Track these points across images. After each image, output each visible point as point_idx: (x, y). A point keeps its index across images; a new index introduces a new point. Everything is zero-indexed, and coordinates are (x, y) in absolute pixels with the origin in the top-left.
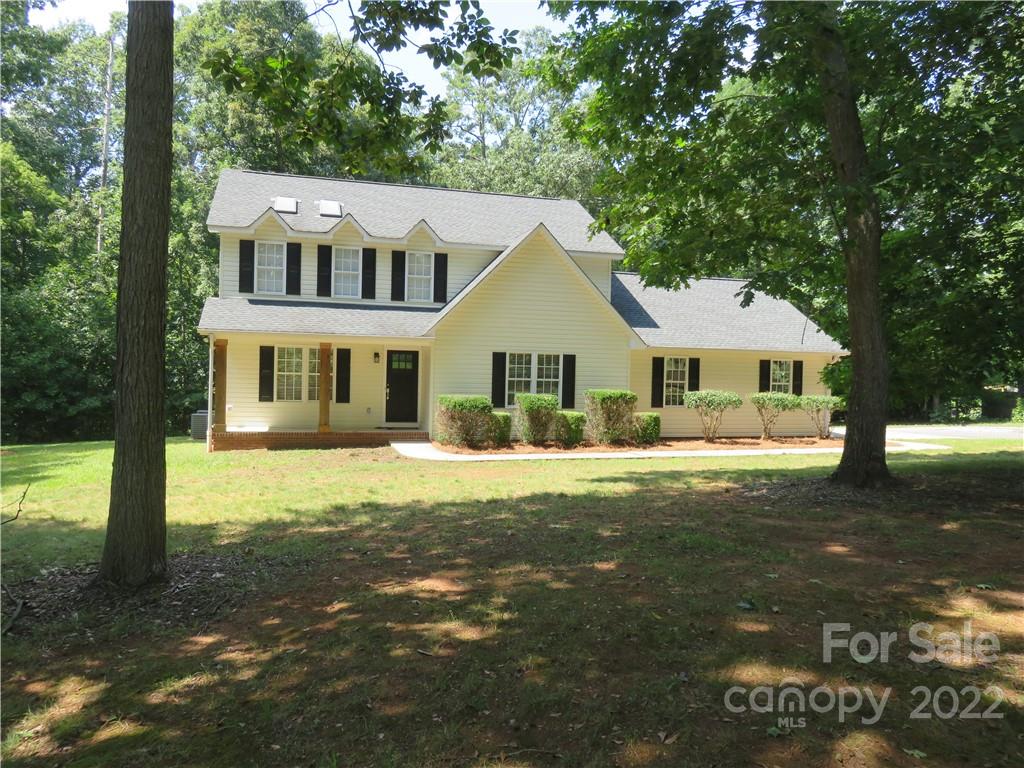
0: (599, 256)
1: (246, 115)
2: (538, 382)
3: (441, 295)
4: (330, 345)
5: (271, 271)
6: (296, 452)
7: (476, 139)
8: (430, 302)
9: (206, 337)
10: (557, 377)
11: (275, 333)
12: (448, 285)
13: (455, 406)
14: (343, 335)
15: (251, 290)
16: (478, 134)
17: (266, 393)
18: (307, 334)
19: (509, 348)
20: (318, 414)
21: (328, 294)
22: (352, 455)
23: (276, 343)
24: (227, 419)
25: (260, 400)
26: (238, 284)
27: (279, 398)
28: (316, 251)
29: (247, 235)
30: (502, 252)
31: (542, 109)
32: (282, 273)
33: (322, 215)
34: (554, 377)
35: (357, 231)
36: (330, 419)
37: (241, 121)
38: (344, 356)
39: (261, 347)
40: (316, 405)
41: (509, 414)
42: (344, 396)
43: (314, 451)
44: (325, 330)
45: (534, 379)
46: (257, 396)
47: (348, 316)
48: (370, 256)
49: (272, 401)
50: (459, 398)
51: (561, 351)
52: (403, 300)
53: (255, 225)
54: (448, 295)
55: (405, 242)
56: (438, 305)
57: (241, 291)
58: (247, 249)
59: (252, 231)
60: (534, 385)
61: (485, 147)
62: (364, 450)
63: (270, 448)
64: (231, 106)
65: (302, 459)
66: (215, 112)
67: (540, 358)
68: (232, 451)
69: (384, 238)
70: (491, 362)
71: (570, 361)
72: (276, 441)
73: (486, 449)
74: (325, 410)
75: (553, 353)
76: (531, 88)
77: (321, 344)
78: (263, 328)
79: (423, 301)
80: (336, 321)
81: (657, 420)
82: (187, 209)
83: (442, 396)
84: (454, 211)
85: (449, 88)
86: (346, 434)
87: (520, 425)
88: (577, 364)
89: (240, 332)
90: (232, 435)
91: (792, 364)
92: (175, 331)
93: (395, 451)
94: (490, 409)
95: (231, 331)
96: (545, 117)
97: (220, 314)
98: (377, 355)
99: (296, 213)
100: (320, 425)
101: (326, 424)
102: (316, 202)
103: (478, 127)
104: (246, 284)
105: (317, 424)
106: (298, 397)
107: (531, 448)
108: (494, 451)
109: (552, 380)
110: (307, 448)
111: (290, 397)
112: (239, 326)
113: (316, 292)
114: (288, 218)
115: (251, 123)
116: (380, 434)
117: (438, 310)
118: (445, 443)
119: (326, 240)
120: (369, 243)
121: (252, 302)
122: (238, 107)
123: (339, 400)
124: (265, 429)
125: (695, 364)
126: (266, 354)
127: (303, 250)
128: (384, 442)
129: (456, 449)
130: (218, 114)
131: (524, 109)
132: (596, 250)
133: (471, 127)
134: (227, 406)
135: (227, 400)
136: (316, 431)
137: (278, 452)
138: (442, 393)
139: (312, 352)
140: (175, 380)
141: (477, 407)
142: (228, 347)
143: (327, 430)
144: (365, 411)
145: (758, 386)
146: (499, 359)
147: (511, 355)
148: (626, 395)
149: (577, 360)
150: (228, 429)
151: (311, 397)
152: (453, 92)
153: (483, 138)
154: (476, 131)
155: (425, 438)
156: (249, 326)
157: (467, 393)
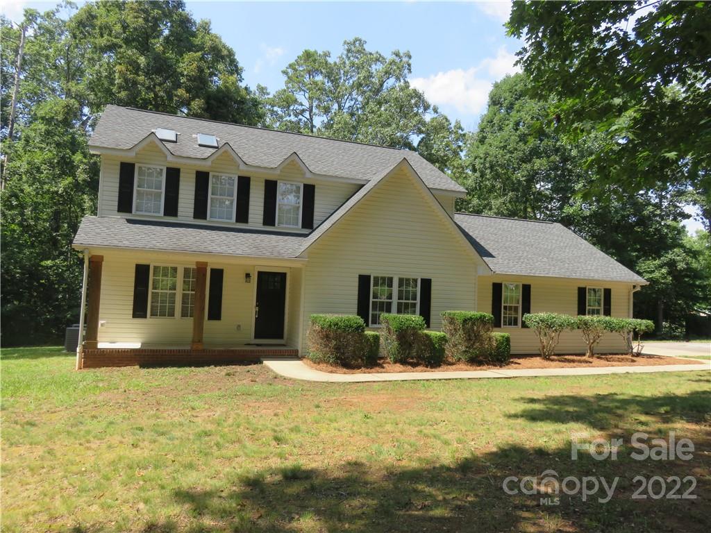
0: (446, 193)
1: (130, 76)
2: (398, 303)
3: (308, 222)
4: (206, 264)
5: (149, 194)
6: (169, 370)
7: (306, 120)
8: (298, 227)
9: (82, 252)
10: (415, 299)
11: (153, 250)
12: (315, 214)
13: (330, 326)
14: (220, 255)
15: (129, 210)
16: (308, 117)
17: (139, 310)
18: (184, 252)
19: (373, 271)
20: (192, 330)
21: (204, 217)
22: (228, 374)
23: (151, 260)
24: (99, 335)
25: (133, 317)
26: (116, 203)
27: (152, 315)
28: (194, 176)
29: (129, 158)
30: (363, 185)
31: (356, 100)
32: (160, 196)
33: (200, 145)
34: (413, 299)
35: (233, 160)
36: (204, 335)
37: (126, 81)
38: (218, 275)
39: (137, 265)
40: (189, 322)
41: (378, 333)
42: (215, 314)
43: (188, 369)
44: (202, 248)
45: (395, 300)
46: (131, 312)
47: (224, 237)
48: (244, 183)
49: (146, 317)
50: (332, 317)
51: (419, 275)
52: (274, 225)
53: (137, 149)
54: (315, 222)
55: (278, 172)
56: (306, 231)
57: (119, 210)
58: (127, 171)
59: (133, 154)
60: (394, 307)
61: (313, 126)
62: (239, 368)
63: (143, 366)
64: (118, 68)
65: (176, 379)
66: (104, 74)
67: (401, 280)
68: (103, 369)
69: (259, 167)
70: (357, 284)
71: (426, 284)
72: (148, 358)
73: (358, 367)
74: (199, 327)
75: (411, 276)
76: (351, 82)
77: (197, 263)
78: (140, 245)
79: (291, 226)
80: (212, 241)
81: (508, 340)
82: (78, 159)
83: (315, 315)
84: (317, 151)
85: (287, 83)
86: (219, 351)
87: (388, 344)
88: (433, 288)
89: (117, 248)
90: (103, 351)
91: (603, 290)
92: (62, 257)
93: (268, 370)
94: (363, 328)
95: (108, 248)
96: (358, 106)
97: (98, 231)
98: (248, 276)
99: (176, 142)
100: (193, 342)
101: (200, 341)
102: (194, 136)
103: (308, 112)
104: (125, 205)
105: (191, 339)
106: (172, 314)
107: (399, 367)
108: (366, 370)
109: (411, 301)
110: (180, 366)
111: (163, 314)
112: (116, 242)
113: (192, 214)
114: (169, 146)
115: (135, 83)
116: (252, 352)
117: (306, 236)
118: (317, 361)
119: (204, 167)
120: (244, 171)
121: (129, 221)
122: (124, 69)
123: (210, 318)
124: (137, 345)
125: (527, 289)
126: (142, 273)
127: (181, 175)
128: (257, 361)
129: (330, 368)
130: (106, 77)
131: (346, 97)
132: (444, 188)
133: (303, 111)
134: (101, 322)
135: (100, 315)
136: (188, 348)
137: (151, 370)
138: (315, 312)
139: (187, 271)
140: (60, 296)
141: (351, 327)
142: (103, 263)
143: (200, 347)
144: (236, 327)
145: (577, 309)
146: (364, 281)
147: (375, 278)
148: (485, 317)
149: (433, 284)
150: (101, 345)
151: (184, 314)
152: (290, 85)
153: (311, 119)
154: (307, 114)
155: (294, 355)
156: (126, 243)
157: (337, 313)
